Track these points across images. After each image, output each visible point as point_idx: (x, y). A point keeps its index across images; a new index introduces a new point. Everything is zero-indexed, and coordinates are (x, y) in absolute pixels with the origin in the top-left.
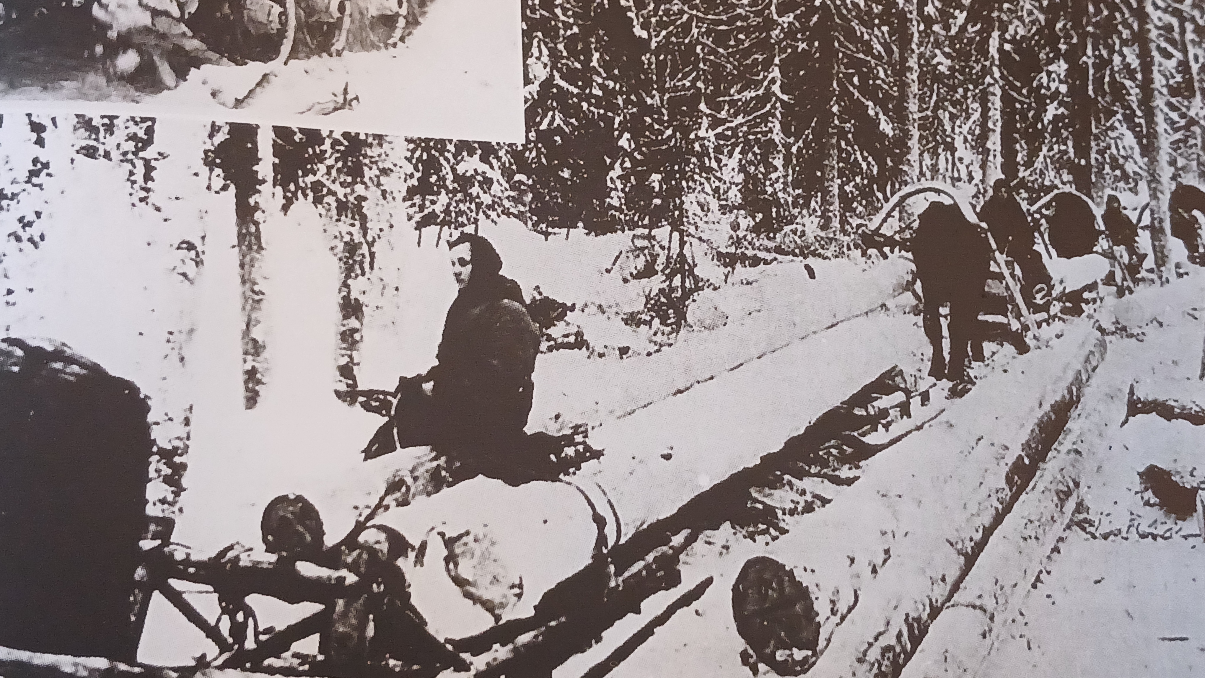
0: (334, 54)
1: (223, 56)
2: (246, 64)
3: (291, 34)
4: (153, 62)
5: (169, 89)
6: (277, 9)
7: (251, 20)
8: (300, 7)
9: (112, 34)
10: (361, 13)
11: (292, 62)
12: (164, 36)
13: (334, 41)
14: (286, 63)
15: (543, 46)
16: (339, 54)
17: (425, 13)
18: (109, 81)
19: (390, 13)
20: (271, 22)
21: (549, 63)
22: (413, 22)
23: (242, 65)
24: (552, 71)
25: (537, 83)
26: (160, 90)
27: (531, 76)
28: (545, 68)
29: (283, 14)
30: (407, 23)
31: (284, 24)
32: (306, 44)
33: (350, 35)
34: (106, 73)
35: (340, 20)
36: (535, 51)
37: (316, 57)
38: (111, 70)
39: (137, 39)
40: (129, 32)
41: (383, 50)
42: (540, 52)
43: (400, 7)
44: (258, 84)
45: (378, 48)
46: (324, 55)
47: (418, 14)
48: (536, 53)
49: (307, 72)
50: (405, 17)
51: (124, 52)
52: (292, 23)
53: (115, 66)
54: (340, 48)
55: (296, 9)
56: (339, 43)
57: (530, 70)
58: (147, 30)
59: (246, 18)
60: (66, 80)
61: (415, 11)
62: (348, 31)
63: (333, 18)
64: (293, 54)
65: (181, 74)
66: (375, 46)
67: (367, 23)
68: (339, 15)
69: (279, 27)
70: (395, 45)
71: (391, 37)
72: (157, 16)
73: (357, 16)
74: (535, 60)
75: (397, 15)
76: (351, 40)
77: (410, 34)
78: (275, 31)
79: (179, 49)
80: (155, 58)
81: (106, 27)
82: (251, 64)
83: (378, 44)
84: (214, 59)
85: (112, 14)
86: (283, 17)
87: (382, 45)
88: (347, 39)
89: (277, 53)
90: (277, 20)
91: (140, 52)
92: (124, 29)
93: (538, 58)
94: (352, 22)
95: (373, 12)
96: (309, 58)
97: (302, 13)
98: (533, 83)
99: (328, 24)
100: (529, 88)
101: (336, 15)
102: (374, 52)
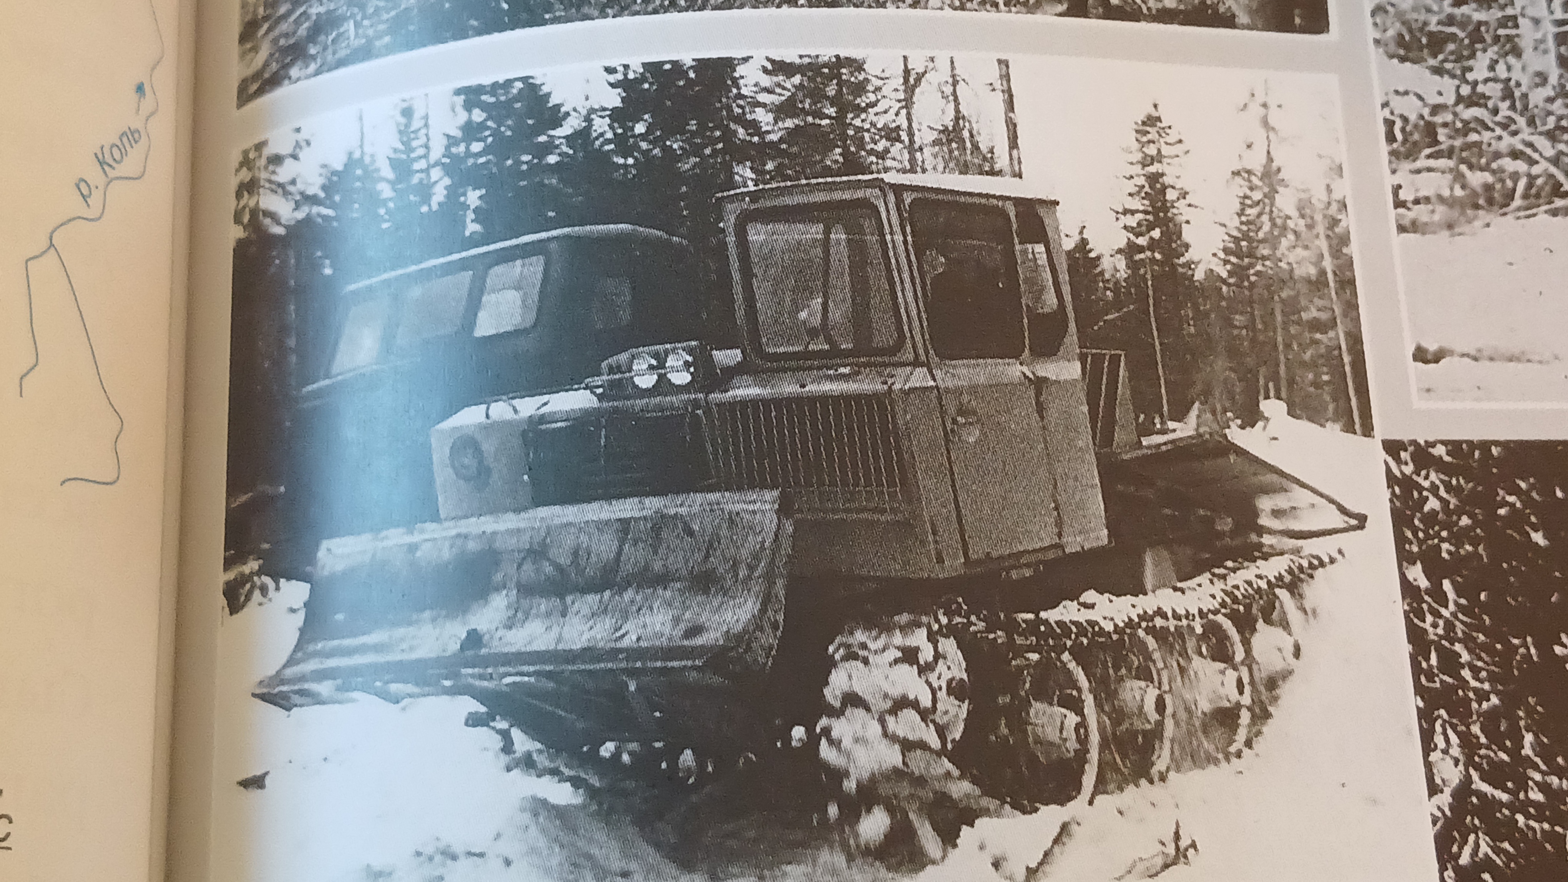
0: (1156, 779)
1: (1004, 802)
2: (1036, 810)
3: (1094, 755)
4: (910, 823)
5: (933, 862)
6: (1072, 719)
7: (1038, 741)
8: (1103, 710)
9: (850, 785)
10: (1188, 710)
11: (1099, 799)
12: (920, 781)
13: (1154, 758)
14: (1091, 803)
15: (1450, 732)
16: (1163, 778)
17: (1276, 699)
18: (850, 859)
19: (1228, 705)
20: (1065, 740)
21: (1461, 758)
22: (1261, 715)
23: (1030, 813)
24: (1467, 770)
25: (1448, 791)
26: (923, 867)
27: (1438, 781)
28: (1456, 765)
29: (1082, 725)
30: (1254, 717)
31: (1083, 741)
32: (1118, 770)
33: (1176, 747)
34: (845, 847)
35: (1160, 724)
36: (1439, 740)
37: (1131, 787)
38: (852, 842)
39: (884, 790)
40: (873, 778)
41: (1224, 764)
42: (1447, 740)
43: (1241, 692)
44: (1057, 841)
45: (1216, 762)
46: (1143, 782)
47: (1267, 702)
48: (1441, 744)
49: (1121, 813)
50: (1249, 709)
51: (869, 811)
52: (1095, 738)
53: (857, 836)
54: (1163, 769)
55: (1099, 716)
56: (1161, 762)
57: (1435, 771)
58: (897, 774)
59: (1031, 740)
60: (790, 863)
61: (1264, 698)
62: (1172, 741)
63: (1149, 722)
64: (1101, 787)
65: (949, 838)
66: (1212, 760)
67: (1197, 724)
68: (1157, 717)
69: (1078, 746)
70: (1239, 755)
71: (1231, 742)
72: (909, 751)
73: (1182, 715)
74: (1441, 755)
75: (1238, 706)
76: (1177, 753)
77: (1259, 733)
78: (1072, 754)
79: (943, 798)
80: (912, 816)
81: (840, 775)
82: (1043, 809)
83: (1214, 754)
84: (992, 807)
85: (848, 755)
86: (1082, 731)
87: (1220, 756)
88: (1172, 753)
89: (1078, 789)
90: (1074, 737)
91: (891, 810)
92: (866, 775)
93: (1445, 752)
94: (1177, 724)
95: (1205, 706)
96: (1122, 790)
97: (1106, 719)
98: (1442, 792)
99: (1145, 733)
100: (1438, 799)
101: (1154, 716)
102: (1212, 768)
